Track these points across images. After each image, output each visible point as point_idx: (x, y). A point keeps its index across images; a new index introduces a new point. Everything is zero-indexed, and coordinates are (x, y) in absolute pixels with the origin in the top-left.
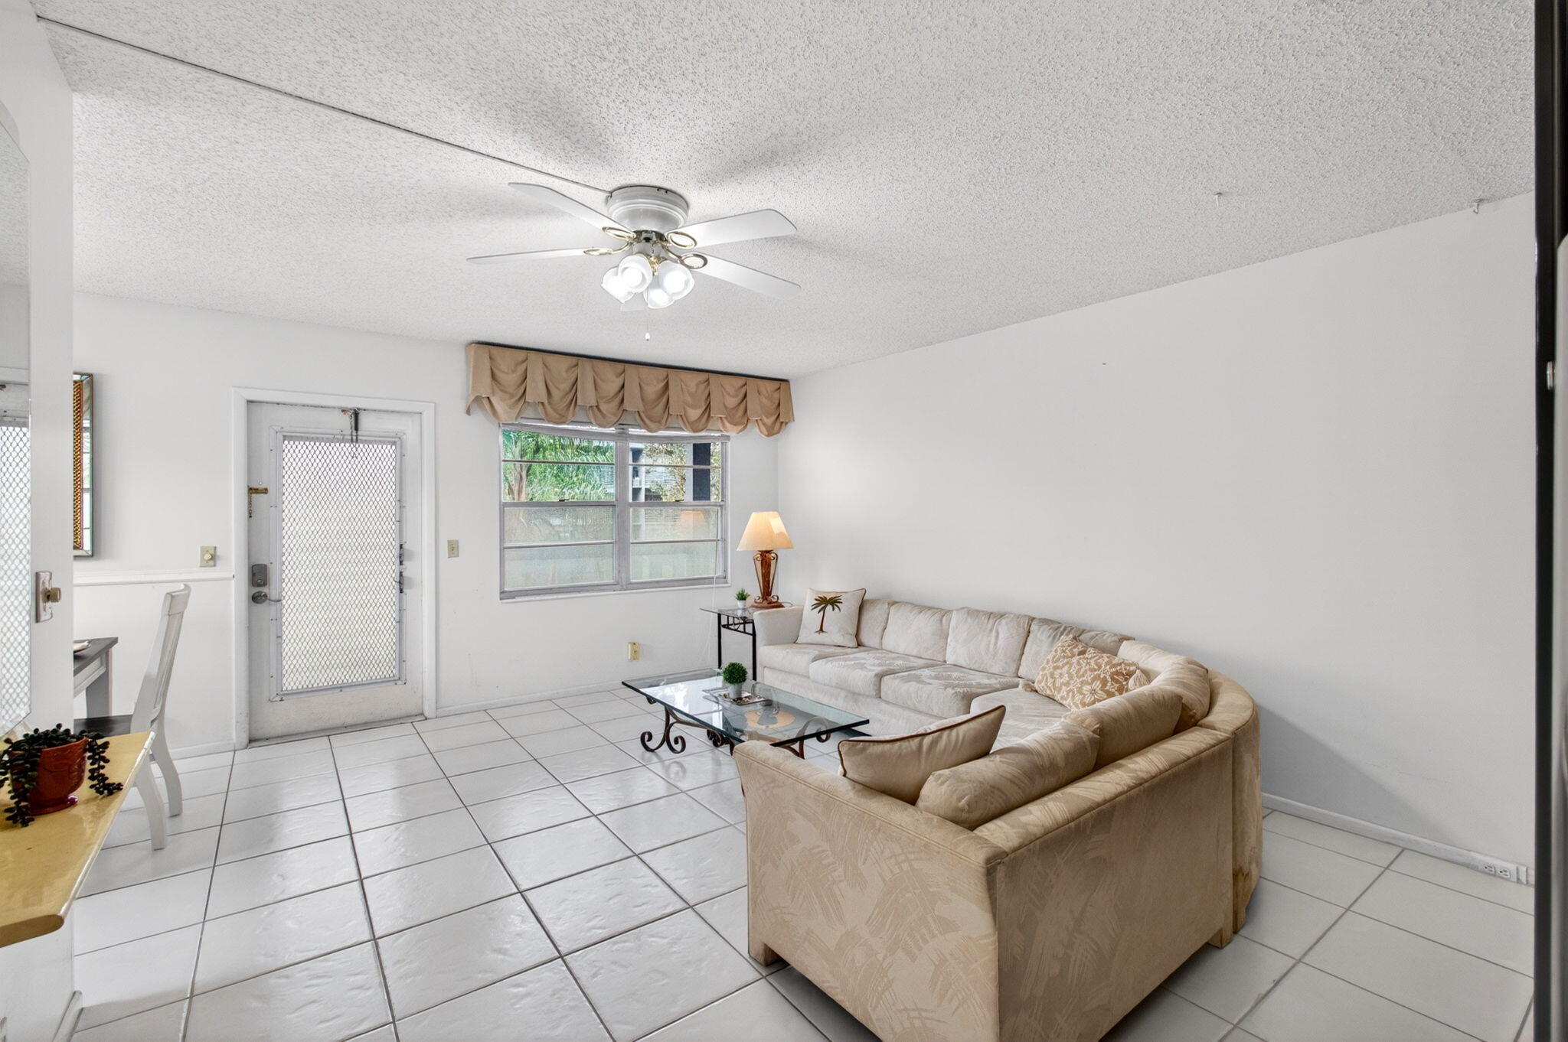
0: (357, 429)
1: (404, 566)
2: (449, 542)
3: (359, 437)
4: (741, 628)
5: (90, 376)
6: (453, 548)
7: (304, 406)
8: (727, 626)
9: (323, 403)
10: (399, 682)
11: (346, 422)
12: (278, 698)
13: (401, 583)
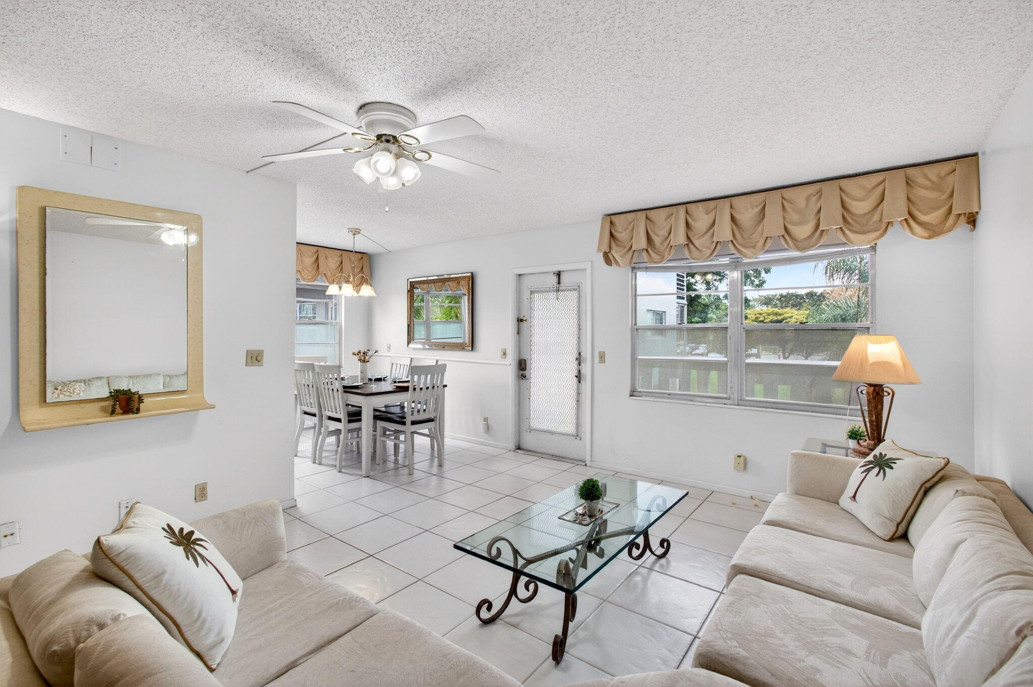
0: (559, 283)
1: (581, 367)
2: (599, 352)
3: (560, 288)
5: (472, 273)
6: (602, 357)
7: (539, 273)
9: (545, 271)
10: (578, 438)
11: (555, 279)
12: (529, 431)
13: (579, 377)
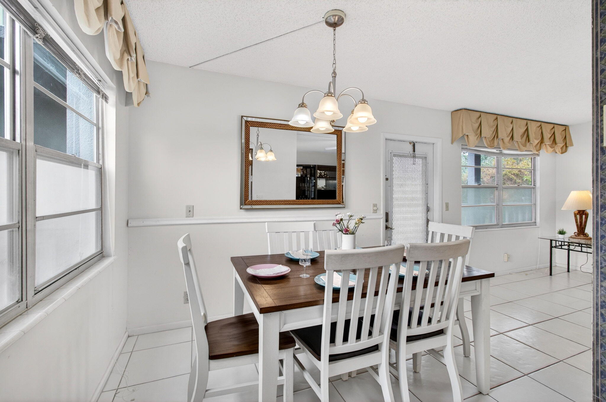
0: (414, 151)
1: (428, 214)
2: (446, 203)
3: (416, 155)
4: (560, 247)
6: (447, 206)
7: (398, 141)
8: (556, 247)
9: (404, 139)
11: (410, 147)
